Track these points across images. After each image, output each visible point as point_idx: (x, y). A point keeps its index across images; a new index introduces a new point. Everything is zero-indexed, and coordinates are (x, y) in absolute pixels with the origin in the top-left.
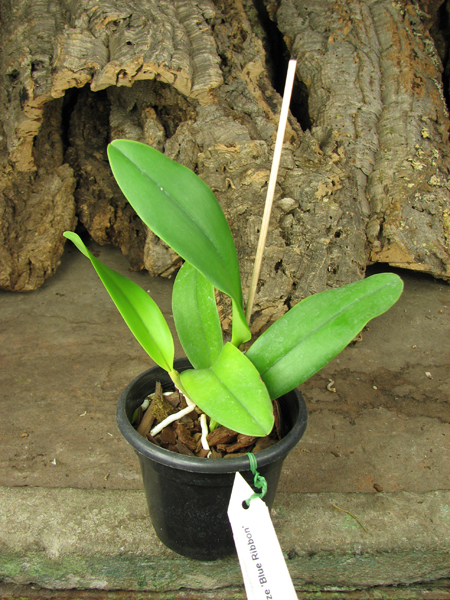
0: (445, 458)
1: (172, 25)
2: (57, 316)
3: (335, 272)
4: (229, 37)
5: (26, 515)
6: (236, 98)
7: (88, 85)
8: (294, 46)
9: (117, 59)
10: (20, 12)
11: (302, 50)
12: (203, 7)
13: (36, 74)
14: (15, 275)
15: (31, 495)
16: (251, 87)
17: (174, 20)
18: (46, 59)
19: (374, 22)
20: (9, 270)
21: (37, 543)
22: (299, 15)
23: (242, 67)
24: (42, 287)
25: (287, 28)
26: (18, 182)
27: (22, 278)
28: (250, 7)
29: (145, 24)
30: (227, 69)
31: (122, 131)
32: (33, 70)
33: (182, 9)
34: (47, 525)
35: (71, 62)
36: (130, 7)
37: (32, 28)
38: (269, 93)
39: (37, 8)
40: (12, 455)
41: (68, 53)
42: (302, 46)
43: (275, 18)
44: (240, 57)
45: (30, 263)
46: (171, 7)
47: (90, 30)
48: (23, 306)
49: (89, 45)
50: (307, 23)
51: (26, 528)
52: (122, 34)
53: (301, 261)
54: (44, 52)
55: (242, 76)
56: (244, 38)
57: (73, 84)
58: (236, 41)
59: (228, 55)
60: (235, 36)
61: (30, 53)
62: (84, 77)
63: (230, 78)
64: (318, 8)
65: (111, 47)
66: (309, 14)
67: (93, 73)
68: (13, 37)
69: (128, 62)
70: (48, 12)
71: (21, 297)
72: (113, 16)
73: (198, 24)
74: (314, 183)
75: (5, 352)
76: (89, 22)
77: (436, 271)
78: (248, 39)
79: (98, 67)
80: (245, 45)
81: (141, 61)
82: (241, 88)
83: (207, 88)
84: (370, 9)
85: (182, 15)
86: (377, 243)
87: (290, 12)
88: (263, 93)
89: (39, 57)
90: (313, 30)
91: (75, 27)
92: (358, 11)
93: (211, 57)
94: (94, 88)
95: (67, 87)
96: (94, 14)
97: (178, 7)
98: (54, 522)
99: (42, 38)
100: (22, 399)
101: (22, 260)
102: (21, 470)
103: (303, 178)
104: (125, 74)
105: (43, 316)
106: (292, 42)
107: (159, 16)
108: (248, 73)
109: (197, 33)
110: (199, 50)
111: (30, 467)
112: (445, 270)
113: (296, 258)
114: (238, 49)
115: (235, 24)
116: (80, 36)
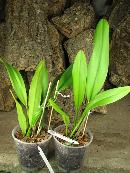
0: (93, 151)
1: (42, 57)
2: (14, 117)
3: (74, 111)
4: (55, 57)
5: (10, 159)
6: (56, 71)
7: (24, 70)
8: (70, 57)
9: (31, 66)
10: (10, 51)
11: (72, 58)
12: (49, 53)
13: (13, 66)
14: (5, 108)
15: (10, 155)
16: (59, 69)
17: (43, 56)
18: (16, 63)
19: (88, 52)
20: (4, 107)
21: (12, 164)
22: (72, 50)
23: (57, 64)
24: (10, 110)
25: (69, 52)
26: (6, 87)
27: (6, 108)
28: (61, 46)
29: (37, 58)
30: (54, 65)
31: (30, 77)
32: (13, 65)
33: (45, 53)
34: (14, 160)
35: (21, 66)
36: (34, 53)
37: (13, 56)
38: (63, 70)
39: (14, 51)
40: (5, 147)
41: (20, 64)
42: (72, 57)
43: (66, 49)
44: (57, 62)
45: (8, 105)
46: (43, 53)
47: (25, 58)
48: (6, 115)
49: (25, 62)
50: (73, 52)
51: (10, 161)
52: (32, 60)
53: (67, 109)
54: (15, 62)
55: (57, 67)
56: (58, 58)
57: (21, 70)
58: (56, 58)
59: (54, 62)
60: (56, 57)
61: (12, 62)
62: (23, 69)
63: (54, 67)
64: (76, 49)
65: (29, 62)
66: (74, 50)
67: (25, 68)
68: (8, 57)
69: (33, 66)
70: (16, 52)
71: (5, 112)
72: (30, 55)
73: (48, 57)
74: (71, 92)
75: (3, 125)
76: (25, 56)
77: (97, 111)
78: (59, 58)
79: (27, 67)
80: (58, 60)
81: (36, 66)
82: (57, 69)
83: (49, 72)
84: (88, 49)
85: (45, 55)
86: (85, 104)
87: (70, 49)
88: (62, 70)
89: (14, 63)
90: (74, 53)
91: (22, 57)
92: (85, 50)
93: (50, 65)
94: (25, 71)
95: (20, 70)
96: (27, 55)
97: (44, 53)
98: (15, 160)
99: (15, 58)
100: (7, 136)
101: (7, 104)
102: (7, 150)
103: (68, 91)
104: (32, 69)
105: (11, 117)
106: (70, 56)
107: (40, 56)
108: (58, 66)
109: (48, 59)
110: (48, 63)
111: (9, 150)
112: (99, 111)
113: (66, 108)
114: (56, 60)
115: (56, 54)
116: (23, 60)
